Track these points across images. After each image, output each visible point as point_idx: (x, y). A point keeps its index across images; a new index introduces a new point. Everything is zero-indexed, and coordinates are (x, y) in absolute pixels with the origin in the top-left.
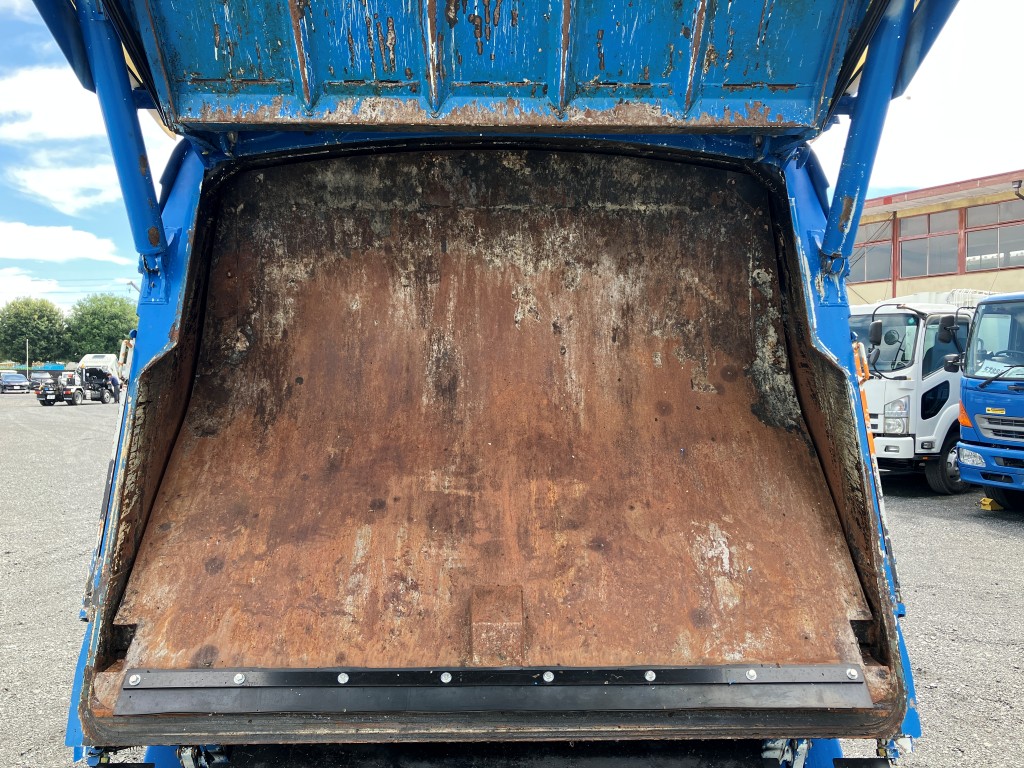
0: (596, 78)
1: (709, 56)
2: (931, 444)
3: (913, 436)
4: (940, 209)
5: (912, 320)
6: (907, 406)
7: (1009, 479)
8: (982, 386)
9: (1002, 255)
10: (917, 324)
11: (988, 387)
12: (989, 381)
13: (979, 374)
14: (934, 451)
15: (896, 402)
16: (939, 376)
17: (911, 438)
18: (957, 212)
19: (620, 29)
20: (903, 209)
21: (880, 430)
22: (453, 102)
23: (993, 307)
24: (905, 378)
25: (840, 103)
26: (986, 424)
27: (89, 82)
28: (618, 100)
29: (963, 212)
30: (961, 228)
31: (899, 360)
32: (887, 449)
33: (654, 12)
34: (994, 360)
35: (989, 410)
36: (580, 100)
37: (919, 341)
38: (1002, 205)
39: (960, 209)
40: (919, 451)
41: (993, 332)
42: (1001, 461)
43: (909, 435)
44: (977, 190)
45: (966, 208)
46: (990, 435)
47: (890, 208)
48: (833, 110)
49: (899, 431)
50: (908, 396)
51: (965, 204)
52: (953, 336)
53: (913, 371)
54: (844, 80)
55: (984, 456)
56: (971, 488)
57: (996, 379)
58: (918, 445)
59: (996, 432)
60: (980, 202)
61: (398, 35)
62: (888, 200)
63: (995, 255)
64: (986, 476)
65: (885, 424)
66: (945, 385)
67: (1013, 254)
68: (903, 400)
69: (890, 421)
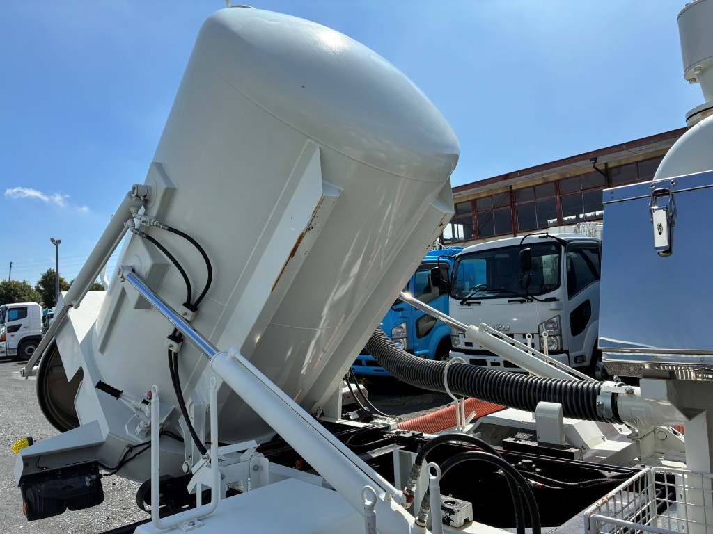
3: (567, 352)
4: (541, 182)
5: (554, 248)
6: (559, 325)
10: (559, 251)
17: (565, 355)
18: (553, 184)
20: (518, 184)
24: (554, 299)
30: (556, 195)
38: (583, 177)
39: (555, 182)
43: (563, 352)
44: (567, 167)
45: (558, 181)
47: (507, 182)
50: (559, 316)
53: (560, 293)
60: (568, 176)
62: (506, 177)
68: (554, 319)
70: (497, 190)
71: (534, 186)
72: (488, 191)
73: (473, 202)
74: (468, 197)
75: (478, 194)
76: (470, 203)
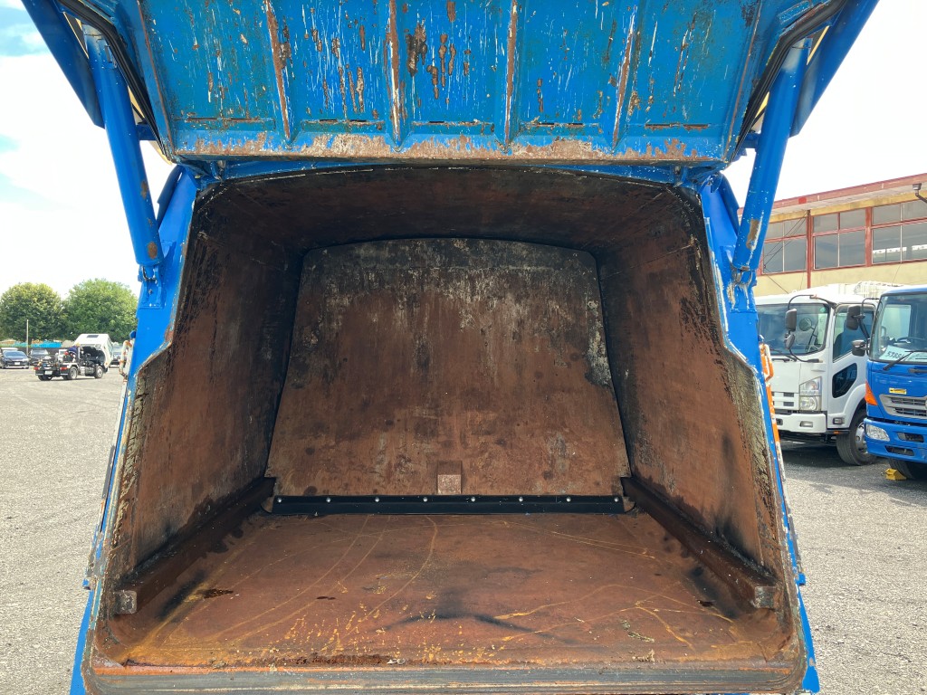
0: (536, 119)
1: (633, 101)
2: (841, 420)
3: (826, 413)
4: (849, 208)
5: (823, 309)
6: (819, 386)
7: (910, 451)
8: (885, 369)
9: (905, 249)
10: (828, 311)
11: (891, 370)
12: (892, 364)
13: (882, 358)
14: (844, 426)
15: (808, 383)
16: (848, 359)
17: (823, 415)
18: (864, 211)
19: (557, 78)
20: (817, 208)
21: (796, 407)
22: (414, 138)
23: (894, 299)
24: (817, 361)
25: (746, 139)
26: (889, 403)
27: (99, 121)
28: (555, 137)
29: (869, 211)
30: (867, 226)
31: (812, 345)
32: (802, 424)
33: (585, 64)
34: (896, 346)
35: (892, 390)
36: (522, 137)
37: (830, 326)
38: (904, 205)
39: (867, 209)
40: (831, 426)
41: (896, 320)
42: (903, 436)
43: (821, 412)
44: (882, 192)
45: (871, 208)
46: (893, 413)
47: (804, 206)
48: (741, 144)
49: (812, 408)
50: (821, 377)
51: (870, 204)
52: (859, 322)
53: (824, 355)
54: (749, 119)
55: (889, 432)
56: (877, 459)
57: (898, 362)
58: (830, 421)
59: (898, 410)
60: (885, 203)
61: (367, 83)
62: (802, 200)
63: (898, 249)
64: (889, 449)
65: (800, 402)
66: (854, 366)
67: (915, 248)
68: (816, 380)
69: (805, 399)
70: (791, 214)
71: (839, 213)
72: (779, 215)
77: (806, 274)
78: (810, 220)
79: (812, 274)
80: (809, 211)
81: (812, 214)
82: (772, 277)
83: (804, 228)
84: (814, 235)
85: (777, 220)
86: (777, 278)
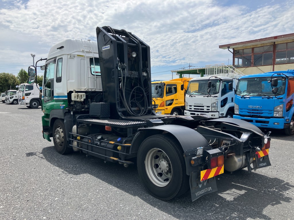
4: (291, 41)
62: (276, 37)
70: (266, 44)
71: (287, 43)
72: (262, 44)
73: (253, 49)
74: (250, 46)
75: (256, 45)
76: (251, 49)
77: (272, 66)
78: (274, 45)
79: (275, 66)
80: (275, 42)
81: (276, 43)
82: (258, 67)
83: (272, 49)
84: (276, 51)
85: (261, 46)
86: (260, 67)
